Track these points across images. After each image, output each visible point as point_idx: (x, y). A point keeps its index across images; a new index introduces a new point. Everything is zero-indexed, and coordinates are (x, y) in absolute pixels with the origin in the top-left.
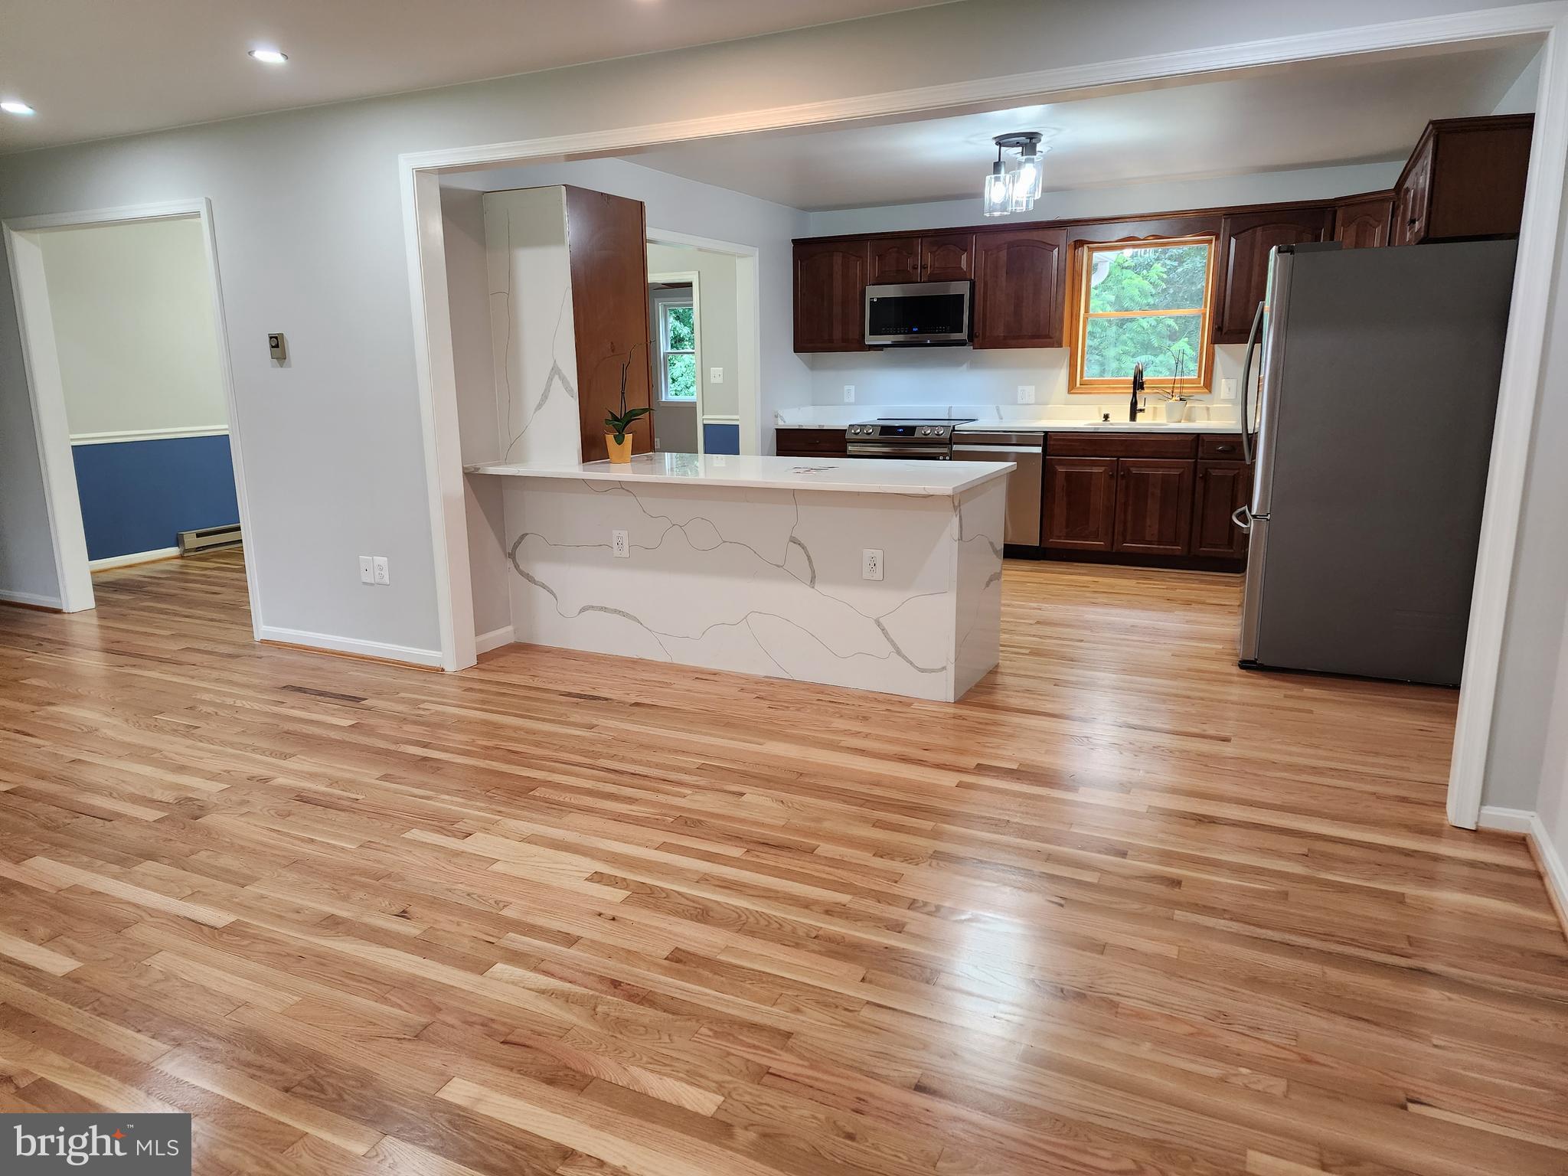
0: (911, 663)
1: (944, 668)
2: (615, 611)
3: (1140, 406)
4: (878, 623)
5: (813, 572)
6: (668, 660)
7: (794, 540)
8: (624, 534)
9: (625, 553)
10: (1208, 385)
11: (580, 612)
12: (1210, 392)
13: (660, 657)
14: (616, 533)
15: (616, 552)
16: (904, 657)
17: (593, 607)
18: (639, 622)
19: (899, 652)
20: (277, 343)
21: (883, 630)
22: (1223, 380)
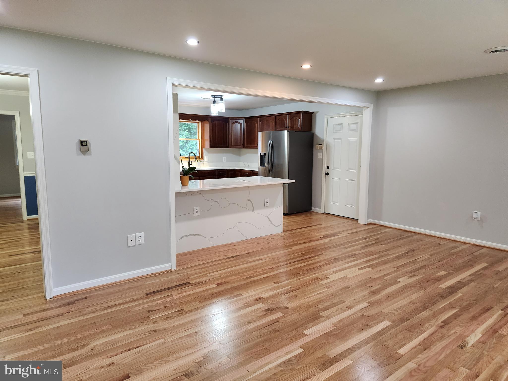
0: (275, 225)
1: (281, 224)
2: (194, 235)
3: (191, 163)
4: (268, 217)
5: (253, 208)
6: (212, 245)
7: (249, 200)
8: (198, 208)
9: (199, 214)
10: (202, 158)
11: (180, 240)
12: (203, 160)
13: (210, 245)
14: (195, 208)
15: (195, 215)
16: (273, 224)
17: (185, 236)
18: (202, 236)
19: (272, 223)
20: (84, 144)
21: (269, 219)
22: (206, 157)
